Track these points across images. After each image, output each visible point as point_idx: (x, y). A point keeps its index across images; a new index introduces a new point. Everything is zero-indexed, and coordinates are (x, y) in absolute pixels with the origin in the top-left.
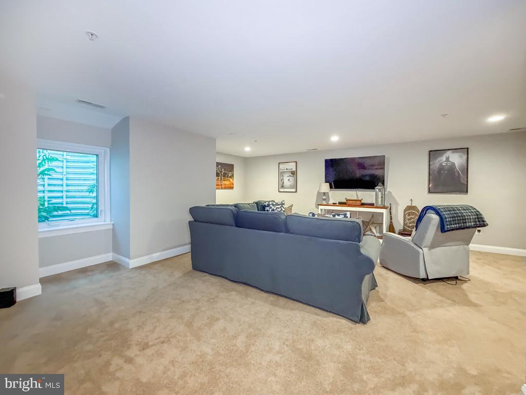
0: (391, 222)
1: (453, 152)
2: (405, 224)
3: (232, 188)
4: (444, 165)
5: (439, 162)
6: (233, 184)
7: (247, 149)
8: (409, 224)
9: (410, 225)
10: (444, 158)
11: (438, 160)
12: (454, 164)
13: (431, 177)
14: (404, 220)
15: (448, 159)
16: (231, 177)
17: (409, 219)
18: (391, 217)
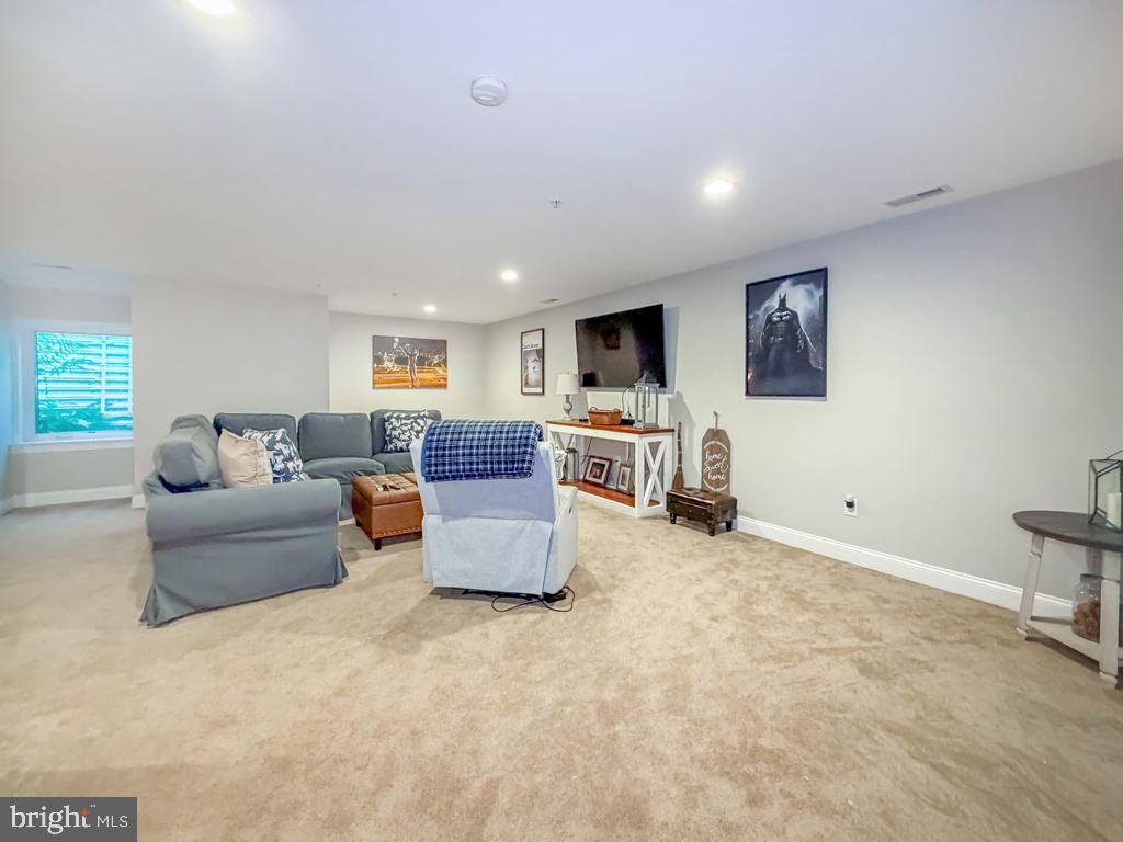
0: (680, 469)
1: (794, 284)
2: (704, 476)
3: (445, 386)
4: (775, 319)
5: (766, 310)
6: (446, 379)
7: (430, 309)
8: (712, 474)
9: (714, 478)
10: (774, 303)
11: (763, 308)
12: (794, 316)
13: (750, 354)
14: (703, 467)
15: (783, 302)
16: (439, 365)
17: (712, 464)
18: (680, 456)
